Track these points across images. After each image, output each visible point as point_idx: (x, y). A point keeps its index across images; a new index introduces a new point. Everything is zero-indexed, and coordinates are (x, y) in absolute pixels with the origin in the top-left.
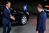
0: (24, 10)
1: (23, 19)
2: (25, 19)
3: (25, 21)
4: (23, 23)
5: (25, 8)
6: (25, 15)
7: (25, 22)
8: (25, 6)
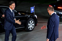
0: (31, 12)
1: (30, 23)
2: (33, 24)
3: (33, 26)
4: (30, 28)
5: (32, 10)
6: (32, 19)
7: (33, 28)
8: (32, 7)
